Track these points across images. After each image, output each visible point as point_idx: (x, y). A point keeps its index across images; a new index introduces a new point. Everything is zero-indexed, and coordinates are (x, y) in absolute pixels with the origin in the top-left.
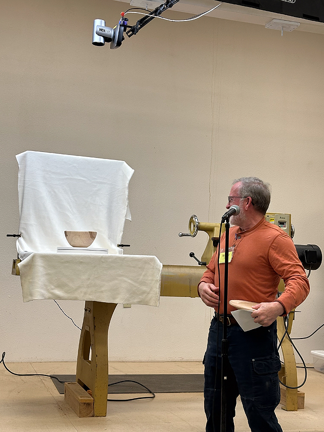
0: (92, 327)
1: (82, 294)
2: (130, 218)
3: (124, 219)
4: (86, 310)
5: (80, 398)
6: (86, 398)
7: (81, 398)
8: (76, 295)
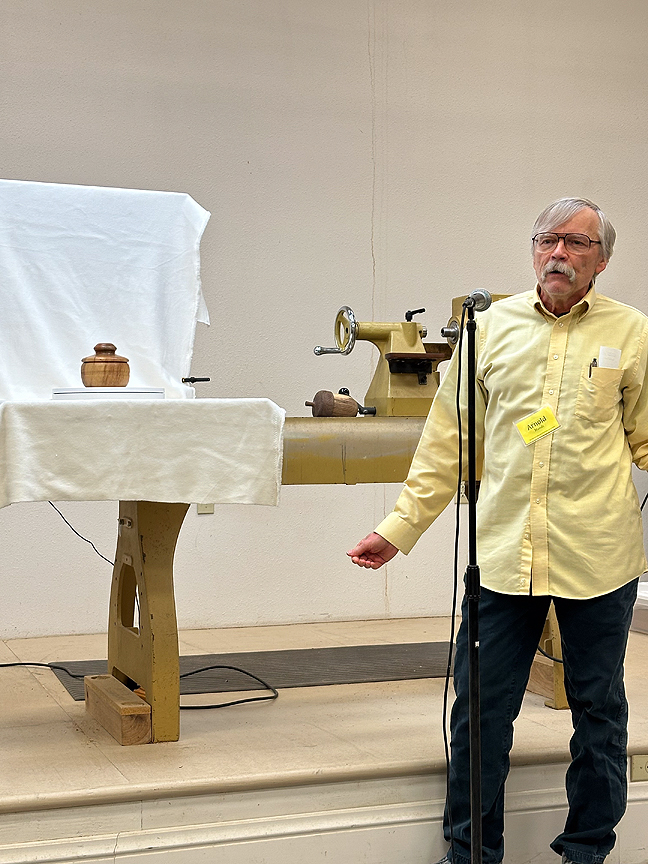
0: (138, 558)
1: (116, 488)
2: (205, 319)
3: (194, 323)
4: (121, 522)
5: (122, 707)
6: (134, 706)
7: (124, 706)
8: (102, 489)
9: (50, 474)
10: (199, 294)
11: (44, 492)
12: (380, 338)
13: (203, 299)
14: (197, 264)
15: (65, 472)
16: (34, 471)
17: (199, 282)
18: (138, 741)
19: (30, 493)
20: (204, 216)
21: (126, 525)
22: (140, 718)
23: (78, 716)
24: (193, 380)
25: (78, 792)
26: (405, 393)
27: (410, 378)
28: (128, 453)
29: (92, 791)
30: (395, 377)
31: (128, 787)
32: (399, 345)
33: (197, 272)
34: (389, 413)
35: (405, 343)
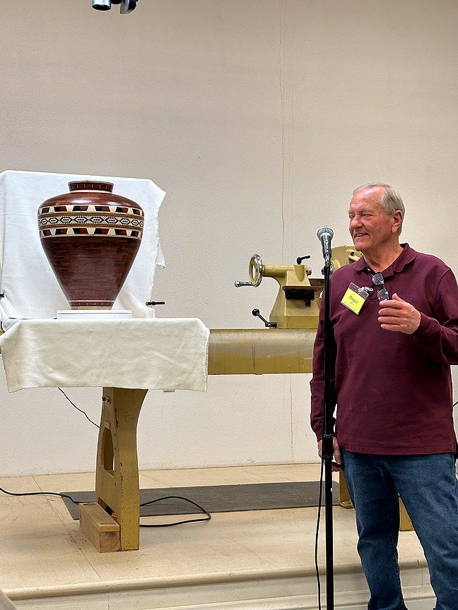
0: (114, 423)
3: (154, 265)
4: (104, 399)
5: (100, 526)
6: (108, 525)
7: (102, 526)
9: (50, 369)
10: (158, 246)
11: (46, 381)
12: (279, 276)
13: (160, 250)
15: (61, 368)
16: (39, 367)
17: (158, 238)
18: (111, 550)
19: (36, 381)
20: (162, 194)
21: (106, 401)
22: (112, 534)
23: (74, 531)
24: (154, 303)
25: (65, 586)
26: (296, 313)
27: (299, 302)
28: (103, 355)
29: (75, 585)
30: (289, 302)
31: (99, 582)
32: (292, 281)
33: (157, 232)
34: (285, 326)
35: (297, 279)
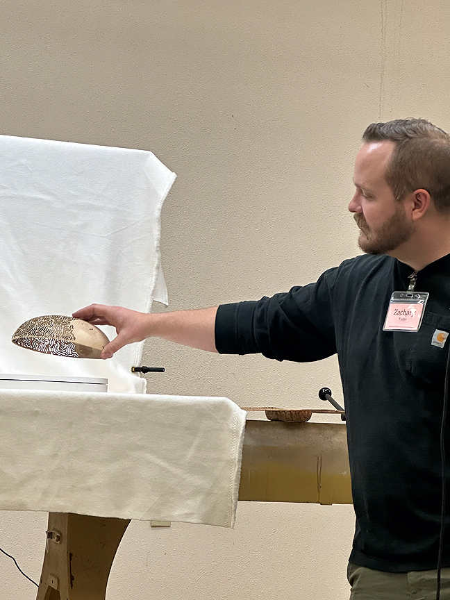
0: (65, 580)
1: (39, 496)
4: (50, 535)
10: (158, 268)
13: (161, 275)
14: (156, 233)
17: (158, 255)
20: (168, 177)
21: (54, 539)
24: (144, 370)
28: (55, 456)
33: (156, 243)
